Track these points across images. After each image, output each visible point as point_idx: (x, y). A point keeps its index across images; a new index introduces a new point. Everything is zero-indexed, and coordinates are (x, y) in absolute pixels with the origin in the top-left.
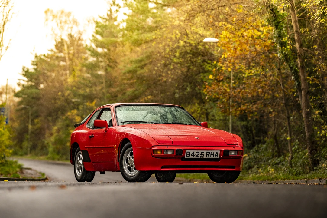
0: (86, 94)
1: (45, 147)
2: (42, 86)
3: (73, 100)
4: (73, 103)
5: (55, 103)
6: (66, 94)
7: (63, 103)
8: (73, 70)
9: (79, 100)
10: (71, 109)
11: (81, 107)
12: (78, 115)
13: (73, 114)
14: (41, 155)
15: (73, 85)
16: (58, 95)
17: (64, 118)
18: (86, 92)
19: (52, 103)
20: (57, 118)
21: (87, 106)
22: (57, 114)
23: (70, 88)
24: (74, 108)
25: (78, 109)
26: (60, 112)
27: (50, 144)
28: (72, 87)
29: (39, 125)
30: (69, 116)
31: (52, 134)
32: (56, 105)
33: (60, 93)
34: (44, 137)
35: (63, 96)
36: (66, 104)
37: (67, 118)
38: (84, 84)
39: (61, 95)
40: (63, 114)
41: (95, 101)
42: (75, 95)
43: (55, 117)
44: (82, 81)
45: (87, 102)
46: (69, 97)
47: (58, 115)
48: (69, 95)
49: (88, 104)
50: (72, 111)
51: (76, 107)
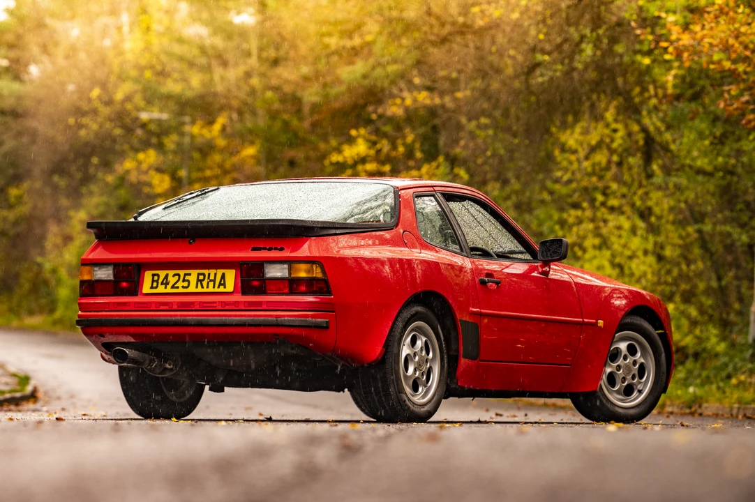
0: (189, 94)
1: (46, 283)
2: (34, 70)
3: (144, 116)
4: (143, 126)
5: (80, 126)
6: (119, 96)
7: (108, 125)
8: (144, 11)
9: (165, 116)
10: (137, 151)
11: (170, 142)
12: (159, 170)
13: (144, 167)
14: (31, 313)
15: (143, 62)
16: (90, 100)
17: (110, 179)
18: (190, 88)
19: (69, 127)
20: (87, 179)
21: (193, 137)
22: (86, 165)
23: (133, 73)
24: (145, 145)
25: (160, 147)
26: (95, 160)
27: (63, 273)
28: (141, 69)
29: (24, 209)
30: (128, 172)
31: (68, 239)
32: (83, 133)
33: (96, 92)
34: (43, 247)
35: (109, 102)
36: (118, 132)
37: (122, 180)
38: (181, 59)
39: (99, 98)
40: (107, 165)
41: (221, 121)
42: (151, 97)
43: (79, 176)
44: (178, 49)
45: (193, 122)
46: (129, 106)
47: (92, 170)
48: (128, 98)
49: (195, 130)
50: (141, 156)
51: (154, 140)
